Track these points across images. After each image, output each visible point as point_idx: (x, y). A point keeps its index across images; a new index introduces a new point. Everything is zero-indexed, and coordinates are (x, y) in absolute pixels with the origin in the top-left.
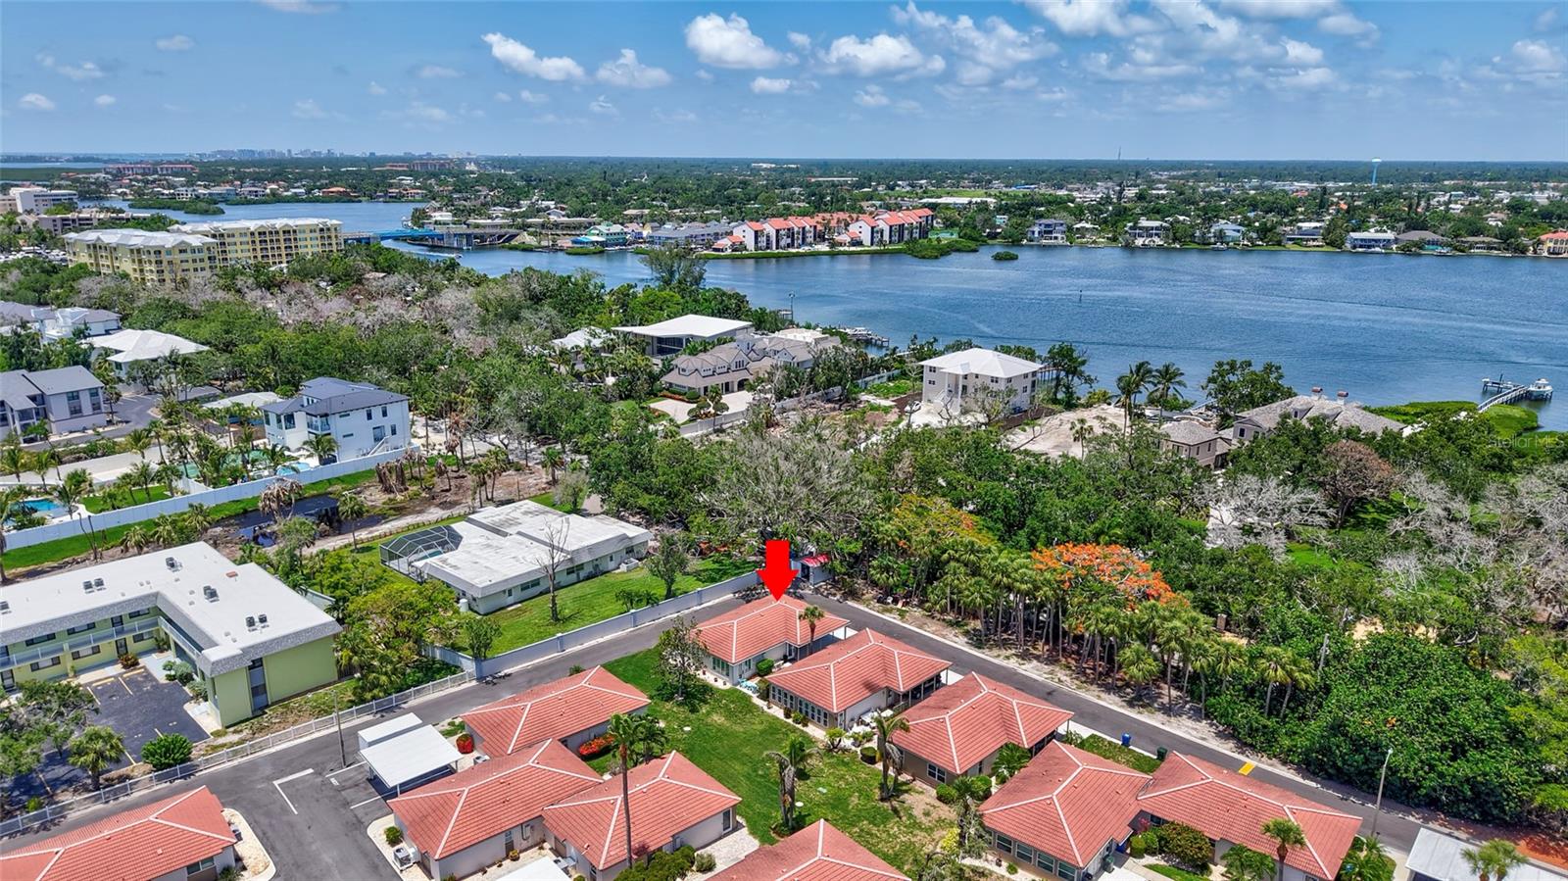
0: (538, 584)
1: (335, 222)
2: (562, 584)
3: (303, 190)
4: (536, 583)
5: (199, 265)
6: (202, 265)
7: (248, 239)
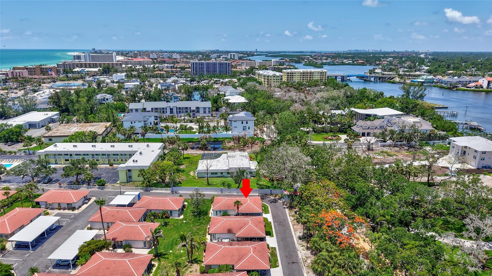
0: (217, 174)
1: (326, 71)
2: (225, 176)
3: (351, 62)
4: (216, 173)
5: (278, 81)
6: (279, 81)
7: (300, 74)
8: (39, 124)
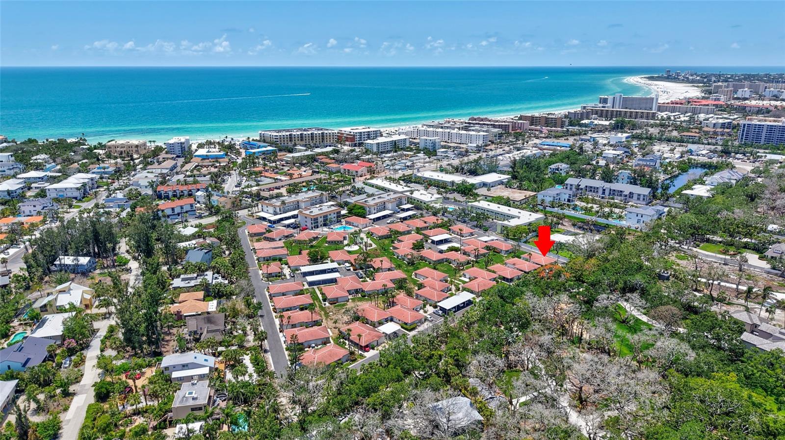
8: (489, 184)
